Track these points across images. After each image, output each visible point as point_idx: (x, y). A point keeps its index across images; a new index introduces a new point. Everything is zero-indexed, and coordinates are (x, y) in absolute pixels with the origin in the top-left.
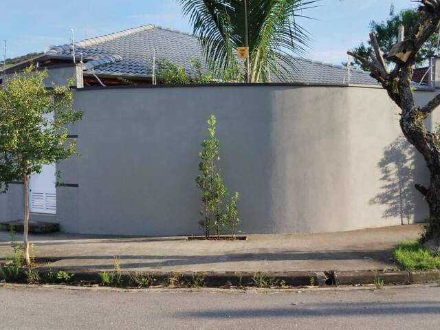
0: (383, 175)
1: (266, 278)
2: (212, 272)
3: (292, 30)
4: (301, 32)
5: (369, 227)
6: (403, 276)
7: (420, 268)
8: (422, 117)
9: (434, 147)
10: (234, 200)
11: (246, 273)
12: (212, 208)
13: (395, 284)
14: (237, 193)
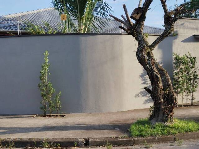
0: (143, 82)
1: (49, 143)
2: (21, 139)
3: (104, 6)
4: (109, 8)
5: (135, 108)
6: (130, 141)
7: (141, 135)
8: (150, 50)
9: (151, 67)
10: (58, 95)
11: (40, 139)
12: (48, 99)
13: (124, 146)
14: (60, 92)
